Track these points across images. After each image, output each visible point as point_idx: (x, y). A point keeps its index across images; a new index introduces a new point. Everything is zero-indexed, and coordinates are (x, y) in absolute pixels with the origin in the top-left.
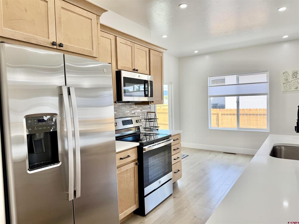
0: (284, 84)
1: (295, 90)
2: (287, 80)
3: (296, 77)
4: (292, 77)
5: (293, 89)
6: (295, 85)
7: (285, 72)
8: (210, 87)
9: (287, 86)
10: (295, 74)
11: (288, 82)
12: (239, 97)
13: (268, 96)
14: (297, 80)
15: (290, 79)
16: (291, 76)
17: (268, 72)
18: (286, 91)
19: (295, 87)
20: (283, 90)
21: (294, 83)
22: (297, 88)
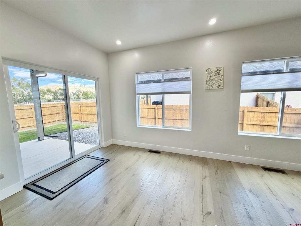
0: (206, 81)
1: (218, 88)
2: (210, 77)
3: (219, 74)
5: (215, 87)
6: (218, 83)
7: (209, 69)
8: (137, 84)
9: (210, 84)
10: (218, 71)
11: (211, 80)
12: (164, 95)
13: (191, 94)
14: (219, 78)
15: (213, 76)
16: (214, 73)
17: (191, 70)
18: (208, 89)
19: (218, 85)
20: (205, 88)
21: (217, 81)
22: (219, 86)
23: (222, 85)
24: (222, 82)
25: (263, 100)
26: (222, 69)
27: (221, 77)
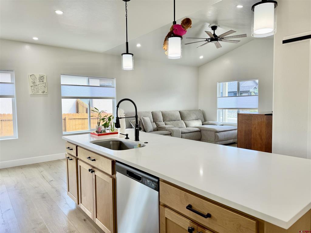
0: (31, 87)
1: (43, 94)
2: (34, 83)
3: (43, 81)
4: (39, 81)
5: (40, 92)
6: (42, 89)
7: (32, 75)
9: (34, 89)
10: (41, 78)
11: (35, 86)
13: (15, 99)
15: (37, 82)
17: (13, 72)
18: (34, 94)
19: (42, 91)
20: (30, 92)
21: (41, 87)
22: (44, 92)
23: (46, 91)
24: (46, 88)
25: (83, 106)
26: (45, 77)
27: (44, 84)
